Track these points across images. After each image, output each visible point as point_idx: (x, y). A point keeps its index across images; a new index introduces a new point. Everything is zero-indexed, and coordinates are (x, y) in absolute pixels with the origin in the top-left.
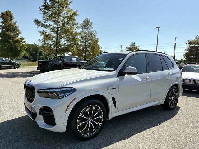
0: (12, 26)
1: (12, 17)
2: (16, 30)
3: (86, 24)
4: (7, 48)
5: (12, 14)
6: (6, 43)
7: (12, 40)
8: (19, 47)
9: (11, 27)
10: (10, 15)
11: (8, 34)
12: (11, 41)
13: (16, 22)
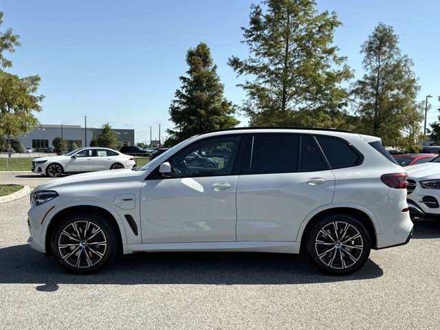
0: (205, 77)
1: (207, 57)
2: (215, 86)
3: (381, 42)
4: (194, 128)
5: (209, 49)
6: (192, 117)
7: (205, 110)
8: (217, 124)
9: (204, 79)
10: (205, 54)
11: (197, 97)
12: (203, 112)
13: (215, 67)
